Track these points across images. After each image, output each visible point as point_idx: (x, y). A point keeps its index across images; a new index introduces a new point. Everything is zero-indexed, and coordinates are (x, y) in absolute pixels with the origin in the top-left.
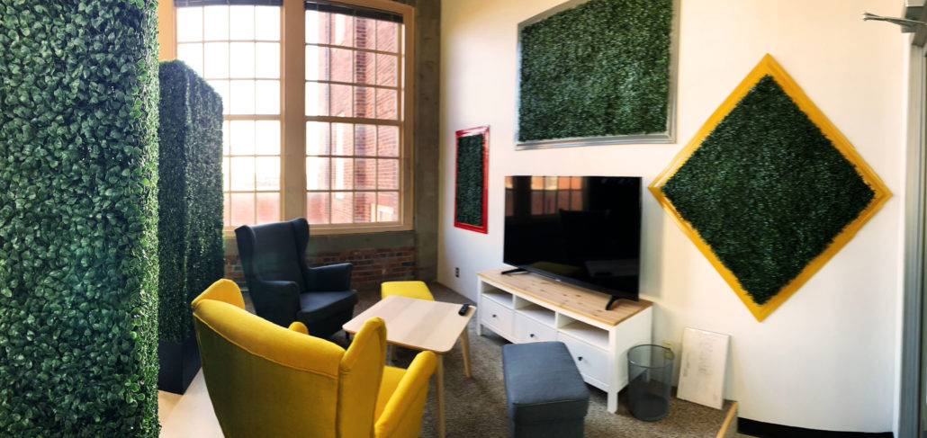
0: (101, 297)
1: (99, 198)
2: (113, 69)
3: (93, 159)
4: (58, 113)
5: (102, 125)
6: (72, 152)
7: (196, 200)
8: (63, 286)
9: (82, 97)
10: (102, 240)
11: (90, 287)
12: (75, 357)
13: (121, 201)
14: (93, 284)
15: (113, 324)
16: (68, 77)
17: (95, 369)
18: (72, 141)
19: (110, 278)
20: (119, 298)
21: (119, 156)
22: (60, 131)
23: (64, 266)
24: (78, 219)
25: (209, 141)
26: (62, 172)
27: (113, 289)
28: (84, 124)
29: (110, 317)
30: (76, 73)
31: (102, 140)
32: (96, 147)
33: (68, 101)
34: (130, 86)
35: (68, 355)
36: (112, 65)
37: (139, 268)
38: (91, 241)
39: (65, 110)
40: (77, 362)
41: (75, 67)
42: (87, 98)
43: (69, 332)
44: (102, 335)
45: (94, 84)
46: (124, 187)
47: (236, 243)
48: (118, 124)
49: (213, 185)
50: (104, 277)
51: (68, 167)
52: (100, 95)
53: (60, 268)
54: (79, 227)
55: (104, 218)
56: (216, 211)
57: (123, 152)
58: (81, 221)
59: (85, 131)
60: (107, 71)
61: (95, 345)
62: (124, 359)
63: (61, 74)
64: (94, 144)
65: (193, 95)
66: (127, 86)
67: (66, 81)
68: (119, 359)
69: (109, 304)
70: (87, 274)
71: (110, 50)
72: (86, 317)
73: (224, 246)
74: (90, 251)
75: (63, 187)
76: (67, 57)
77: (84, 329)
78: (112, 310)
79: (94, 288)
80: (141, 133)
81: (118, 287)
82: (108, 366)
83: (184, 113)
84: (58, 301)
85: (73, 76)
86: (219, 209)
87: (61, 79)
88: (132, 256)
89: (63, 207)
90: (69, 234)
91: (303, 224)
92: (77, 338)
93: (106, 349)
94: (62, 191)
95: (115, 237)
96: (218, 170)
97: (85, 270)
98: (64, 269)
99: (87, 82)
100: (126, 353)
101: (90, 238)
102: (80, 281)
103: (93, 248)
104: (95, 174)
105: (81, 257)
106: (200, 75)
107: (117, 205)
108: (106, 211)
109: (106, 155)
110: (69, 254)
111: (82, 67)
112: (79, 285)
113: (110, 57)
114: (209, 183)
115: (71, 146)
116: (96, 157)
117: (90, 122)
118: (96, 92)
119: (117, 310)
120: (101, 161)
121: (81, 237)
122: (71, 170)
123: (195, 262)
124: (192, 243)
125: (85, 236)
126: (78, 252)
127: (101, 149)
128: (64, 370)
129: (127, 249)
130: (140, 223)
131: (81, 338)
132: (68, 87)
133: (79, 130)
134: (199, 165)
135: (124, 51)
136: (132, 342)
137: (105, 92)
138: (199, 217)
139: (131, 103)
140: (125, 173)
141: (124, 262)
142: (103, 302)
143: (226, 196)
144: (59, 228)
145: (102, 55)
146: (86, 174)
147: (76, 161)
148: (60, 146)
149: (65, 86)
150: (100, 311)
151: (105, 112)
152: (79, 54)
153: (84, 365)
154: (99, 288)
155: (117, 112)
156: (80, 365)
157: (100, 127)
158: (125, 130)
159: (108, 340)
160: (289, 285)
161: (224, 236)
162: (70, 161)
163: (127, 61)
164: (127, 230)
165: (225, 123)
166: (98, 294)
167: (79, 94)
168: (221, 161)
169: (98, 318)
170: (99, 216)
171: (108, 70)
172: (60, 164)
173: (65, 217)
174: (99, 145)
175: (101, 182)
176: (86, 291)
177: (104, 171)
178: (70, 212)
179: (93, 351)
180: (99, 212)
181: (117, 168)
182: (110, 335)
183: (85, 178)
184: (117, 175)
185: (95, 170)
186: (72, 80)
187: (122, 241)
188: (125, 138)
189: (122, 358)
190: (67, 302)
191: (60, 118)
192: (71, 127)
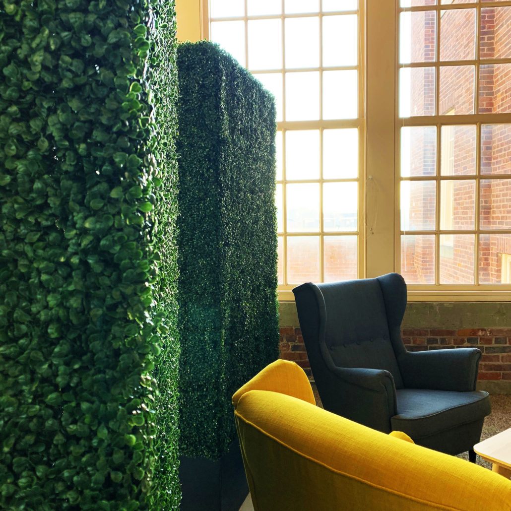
0: (79, 383)
1: (74, 232)
2: (97, 37)
3: (66, 172)
4: (11, 102)
5: (78, 120)
6: (32, 162)
7: (238, 247)
8: (20, 367)
9: (48, 78)
10: (80, 296)
11: (62, 369)
12: (38, 478)
13: (109, 237)
14: (67, 364)
15: (99, 424)
16: (25, 47)
17: (70, 496)
18: (32, 145)
19: (94, 354)
20: (108, 385)
21: (106, 167)
22: (13, 129)
23: (22, 337)
24: (42, 266)
25: (255, 160)
26: (17, 193)
27: (99, 371)
28: (52, 120)
29: (95, 414)
30: (37, 41)
31: (79, 144)
32: (70, 155)
33: (26, 83)
34: (122, 64)
35: (29, 476)
36: (94, 31)
37: (140, 339)
38: (63, 298)
39: (21, 97)
40: (42, 486)
41: (36, 31)
42: (55, 80)
43: (30, 439)
44: (82, 442)
45: (67, 59)
46: (114, 216)
47: (295, 310)
48: (104, 120)
49: (261, 223)
50: (85, 354)
51: (27, 186)
52: (76, 75)
53: (15, 340)
54: (44, 277)
55: (84, 263)
56: (266, 262)
57: (112, 162)
58: (47, 267)
59: (53, 130)
60: (87, 39)
61: (71, 458)
62: (117, 477)
63: (14, 42)
64: (66, 149)
65: (232, 94)
66: (117, 63)
67: (21, 53)
68: (108, 477)
69: (92, 394)
70: (57, 350)
71: (91, 8)
72: (56, 415)
73: (278, 314)
74: (61, 313)
75: (19, 216)
76: (24, 16)
77: (53, 433)
78: (97, 403)
79: (68, 371)
80: (140, 135)
81: (107, 367)
82: (93, 490)
83: (219, 119)
84: (11, 392)
85: (34, 45)
86: (271, 259)
87: (15, 49)
88: (128, 321)
89: (20, 247)
90: (28, 288)
91: (396, 284)
92: (42, 449)
93: (88, 464)
94: (17, 222)
95: (100, 292)
96: (268, 202)
97: (55, 343)
98: (22, 341)
99: (56, 54)
100: (119, 468)
101: (61, 293)
102: (47, 360)
103: (67, 309)
104: (68, 195)
105: (47, 324)
106: (242, 64)
107: (103, 242)
108: (86, 252)
109: (86, 167)
110: (29, 319)
111: (47, 32)
112: (46, 366)
113: (91, 18)
114: (256, 222)
115: (31, 153)
116: (70, 169)
117: (62, 117)
118: (70, 70)
119: (105, 403)
120: (80, 176)
121: (49, 292)
122: (31, 190)
123: (237, 338)
124: (232, 310)
125: (54, 291)
126: (43, 316)
127: (79, 158)
128: (22, 499)
129: (119, 310)
130: (139, 271)
131: (48, 447)
132: (26, 63)
133: (44, 128)
134: (241, 195)
135: (113, 11)
136: (129, 451)
137: (84, 72)
138: (242, 272)
139: (125, 89)
140: (114, 194)
141: (115, 329)
142: (83, 390)
143: (280, 240)
144: (14, 279)
145: (78, 15)
146: (55, 195)
147: (40, 177)
148: (14, 153)
149: (20, 61)
150: (78, 405)
151: (83, 100)
152: (43, 13)
153: (54, 489)
154: (76, 371)
155: (102, 101)
156: (47, 490)
157: (77, 124)
158: (115, 129)
159: (91, 449)
160: (379, 375)
161: (277, 299)
162: (29, 175)
163: (119, 26)
164: (119, 280)
165: (279, 135)
166: (75, 380)
167: (43, 73)
168: (274, 189)
169: (76, 416)
170: (75, 260)
171: (88, 37)
172: (14, 180)
173: (22, 262)
174: (76, 151)
175: (78, 208)
176: (56, 375)
177: (83, 191)
178: (30, 254)
179: (68, 467)
180: (75, 253)
181: (103, 186)
182: (95, 442)
183: (53, 201)
184: (103, 196)
185: (69, 190)
186: (33, 51)
187: (112, 297)
188: (115, 141)
189: (113, 476)
190: (26, 393)
191: (14, 109)
192: (32, 123)
